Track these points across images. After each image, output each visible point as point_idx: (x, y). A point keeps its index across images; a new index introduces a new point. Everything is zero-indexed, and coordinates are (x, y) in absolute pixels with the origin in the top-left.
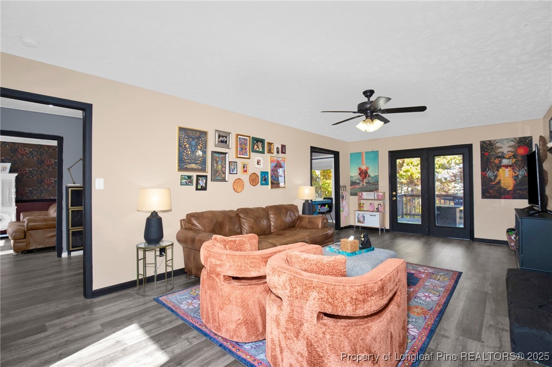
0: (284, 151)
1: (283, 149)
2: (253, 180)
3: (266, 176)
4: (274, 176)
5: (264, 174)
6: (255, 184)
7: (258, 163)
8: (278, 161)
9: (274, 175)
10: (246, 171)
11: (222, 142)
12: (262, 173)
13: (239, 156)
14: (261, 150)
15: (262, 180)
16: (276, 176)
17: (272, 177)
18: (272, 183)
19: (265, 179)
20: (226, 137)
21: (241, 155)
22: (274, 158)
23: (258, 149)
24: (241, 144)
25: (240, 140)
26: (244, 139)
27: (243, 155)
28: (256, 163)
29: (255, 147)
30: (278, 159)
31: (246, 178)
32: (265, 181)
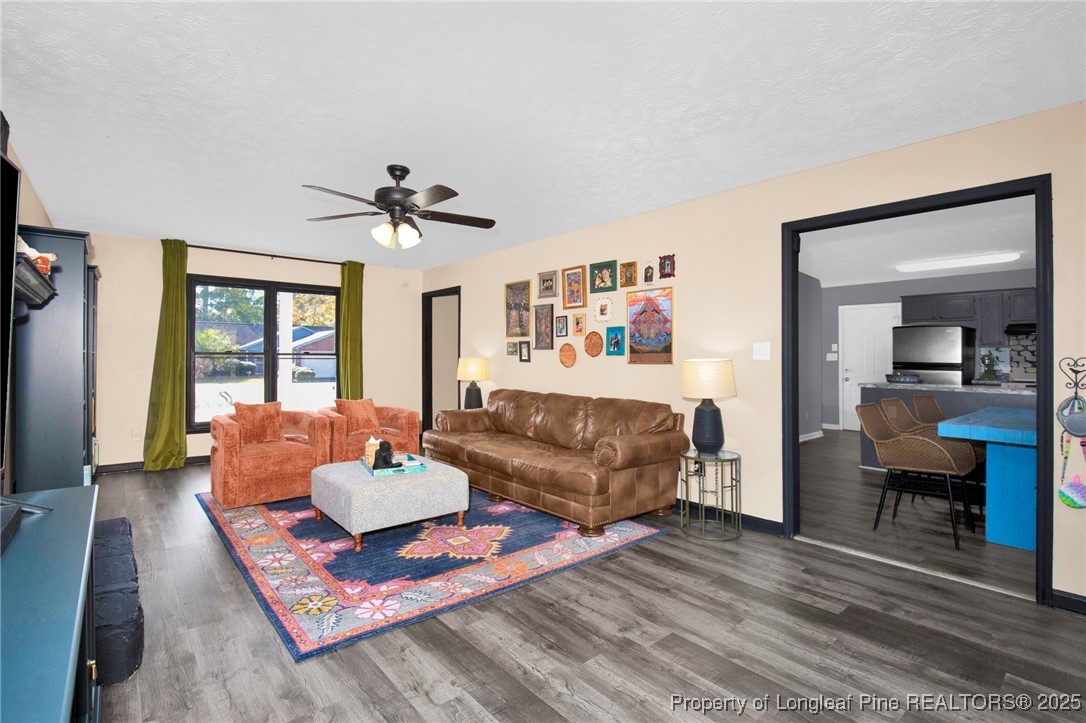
0: (668, 270)
1: (667, 267)
2: (593, 346)
3: (619, 337)
4: (637, 335)
5: (615, 333)
6: (595, 353)
7: (603, 311)
8: (649, 300)
9: (639, 331)
10: (580, 330)
11: (547, 288)
12: (610, 330)
13: (568, 305)
14: (609, 284)
15: (609, 344)
16: (641, 336)
17: (632, 336)
18: (633, 351)
19: (617, 343)
20: (551, 280)
21: (571, 302)
22: (639, 294)
23: (602, 285)
24: (570, 285)
25: (568, 278)
26: (575, 273)
27: (575, 301)
28: (599, 312)
29: (598, 281)
30: (649, 294)
31: (578, 342)
32: (616, 346)
